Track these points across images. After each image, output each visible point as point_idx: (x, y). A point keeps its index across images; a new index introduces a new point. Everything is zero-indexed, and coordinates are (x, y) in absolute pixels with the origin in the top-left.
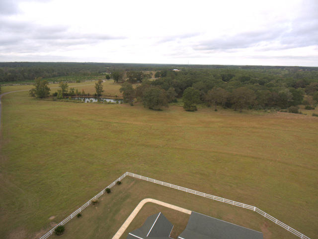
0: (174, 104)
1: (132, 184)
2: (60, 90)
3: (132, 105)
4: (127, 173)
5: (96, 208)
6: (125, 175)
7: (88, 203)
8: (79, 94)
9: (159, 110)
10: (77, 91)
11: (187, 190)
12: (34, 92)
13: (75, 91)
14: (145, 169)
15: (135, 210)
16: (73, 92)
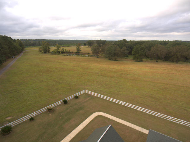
0: (125, 58)
1: (87, 99)
2: (56, 50)
3: (98, 57)
4: (85, 91)
5: (50, 114)
6: (82, 92)
7: (44, 109)
8: (67, 52)
9: (115, 60)
11: (139, 108)
12: (41, 49)
14: (101, 89)
15: (85, 121)
16: (63, 50)
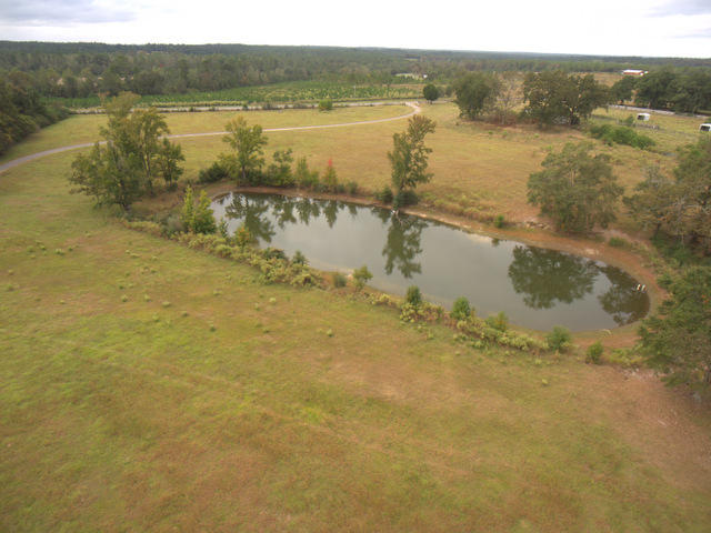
8: (309, 185)
10: (303, 165)
13: (293, 167)
